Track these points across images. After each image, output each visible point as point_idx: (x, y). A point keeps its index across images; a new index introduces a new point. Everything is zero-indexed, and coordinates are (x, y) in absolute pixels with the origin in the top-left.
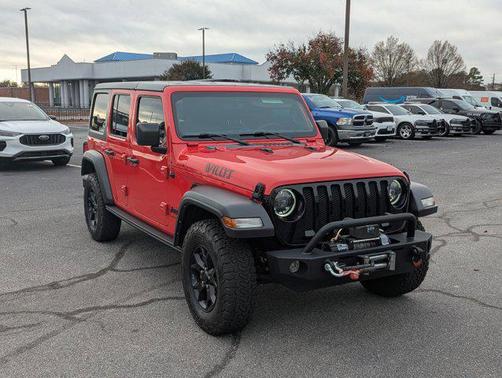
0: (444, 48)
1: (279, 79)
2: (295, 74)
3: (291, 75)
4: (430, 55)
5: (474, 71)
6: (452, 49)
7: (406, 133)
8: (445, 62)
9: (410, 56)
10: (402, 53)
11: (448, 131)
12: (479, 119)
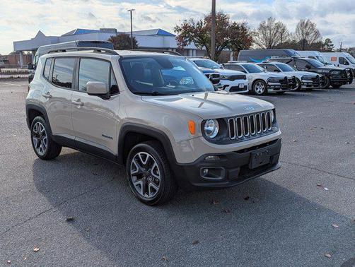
0: (307, 24)
1: (183, 46)
2: (195, 42)
3: (192, 43)
4: (297, 30)
5: (328, 40)
6: (312, 25)
7: (260, 89)
8: (307, 34)
9: (284, 30)
10: (278, 29)
11: (300, 86)
12: (328, 75)
